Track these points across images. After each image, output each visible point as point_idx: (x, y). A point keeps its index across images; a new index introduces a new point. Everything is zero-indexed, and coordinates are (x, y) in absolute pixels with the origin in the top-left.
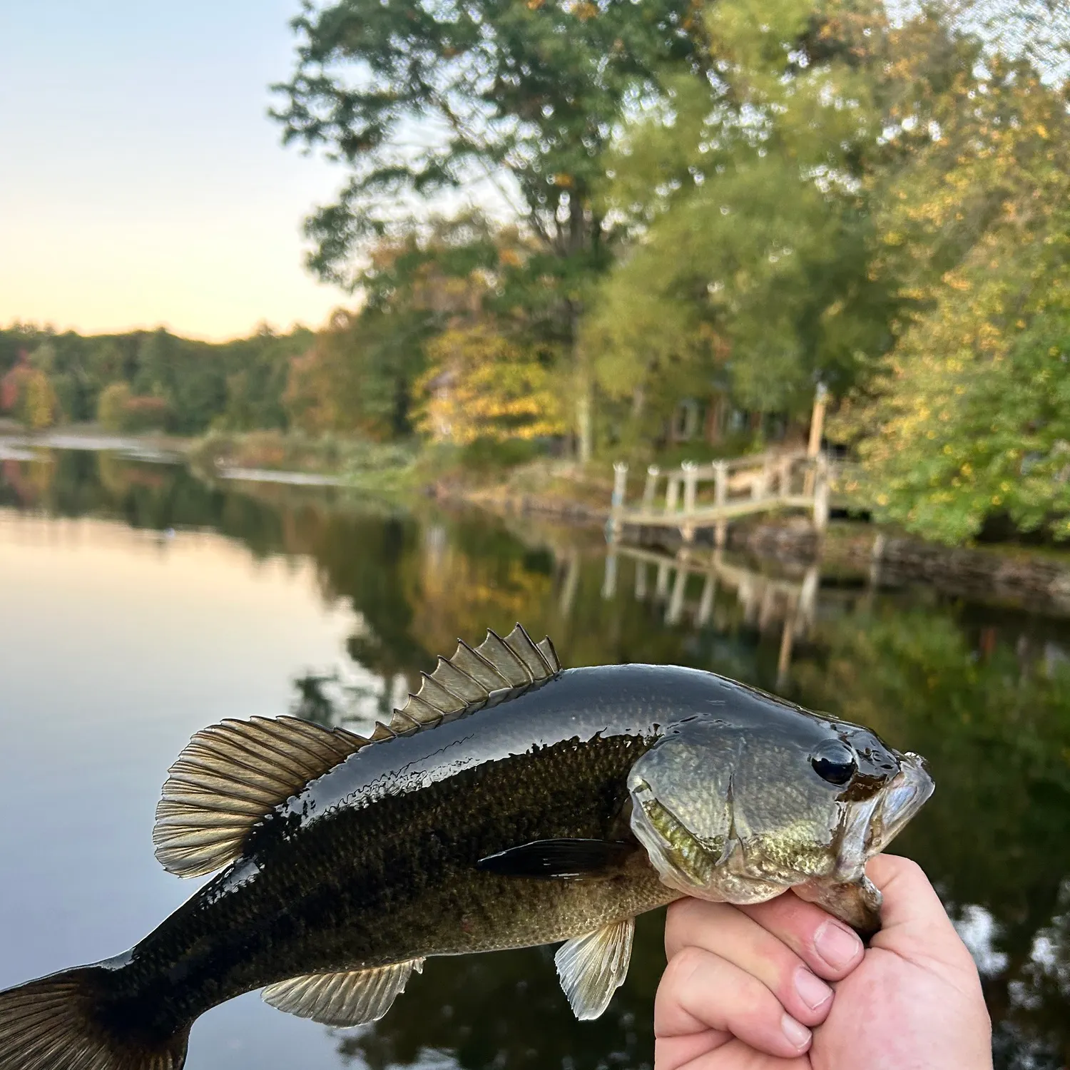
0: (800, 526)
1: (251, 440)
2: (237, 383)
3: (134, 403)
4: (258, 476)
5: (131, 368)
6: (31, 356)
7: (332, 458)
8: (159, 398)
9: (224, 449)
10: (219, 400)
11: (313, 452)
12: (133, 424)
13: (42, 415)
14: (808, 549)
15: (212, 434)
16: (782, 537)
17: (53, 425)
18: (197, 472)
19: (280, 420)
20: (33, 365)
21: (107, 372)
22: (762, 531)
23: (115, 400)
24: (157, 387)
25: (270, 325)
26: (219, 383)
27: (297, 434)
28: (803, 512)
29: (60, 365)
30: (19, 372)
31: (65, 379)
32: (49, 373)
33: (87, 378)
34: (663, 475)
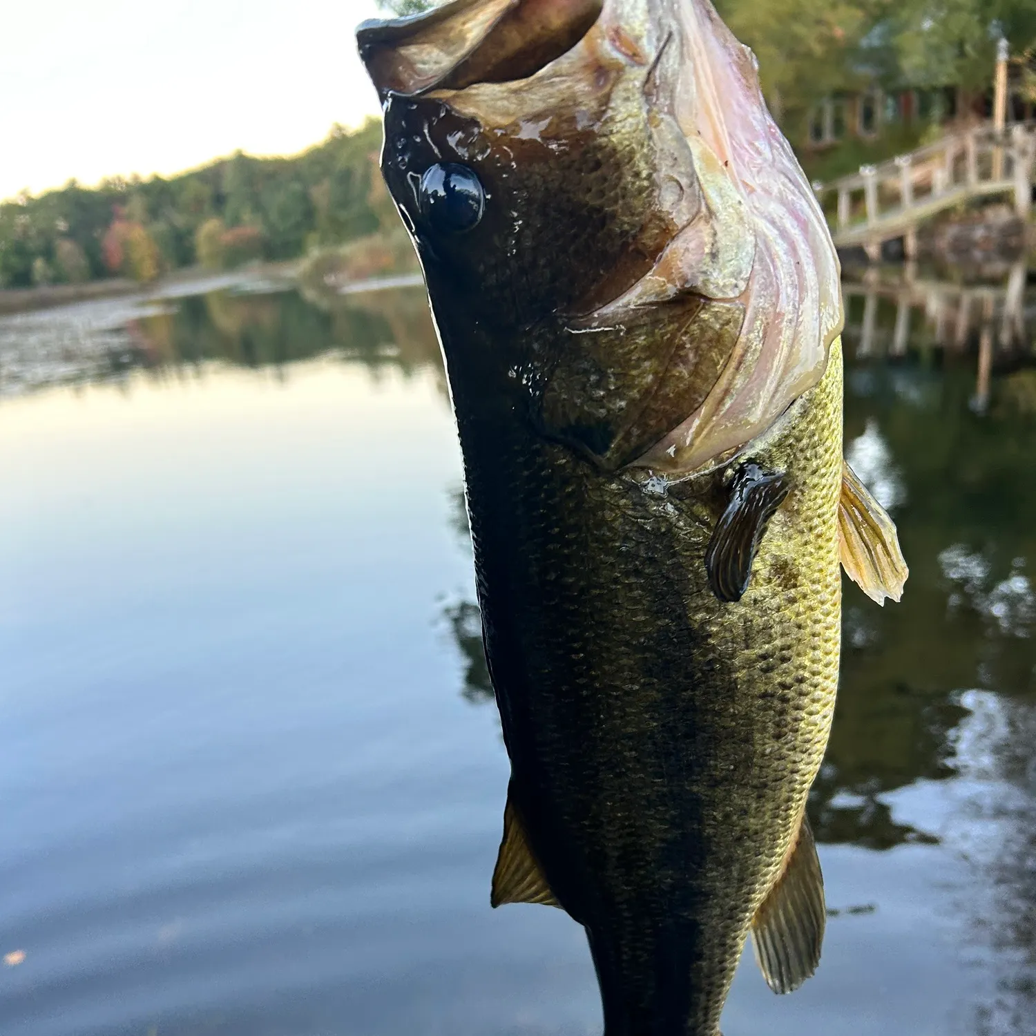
0: (999, 216)
1: (354, 250)
2: (322, 194)
3: (228, 237)
4: (375, 285)
5: (219, 200)
6: (125, 210)
8: (252, 226)
9: (330, 265)
10: (309, 216)
12: (233, 259)
13: (148, 269)
14: (1013, 242)
15: (315, 253)
16: (979, 233)
17: (160, 276)
18: (310, 294)
19: (373, 223)
20: (128, 218)
21: (198, 209)
22: (951, 231)
23: (211, 238)
24: (247, 216)
25: (342, 124)
26: (305, 198)
28: (1002, 198)
29: (154, 212)
30: (118, 228)
31: (160, 226)
32: (145, 224)
33: (180, 220)
34: (829, 189)
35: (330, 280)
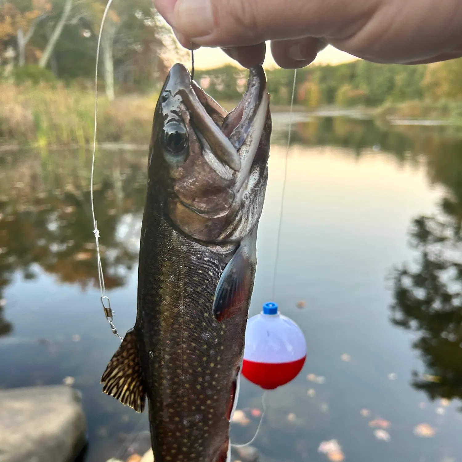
1: (405, 106)
2: (400, 79)
3: (352, 93)
4: (408, 123)
5: (352, 77)
6: (311, 77)
7: (445, 111)
8: (364, 90)
9: (391, 111)
10: (391, 88)
11: (435, 109)
12: (351, 103)
15: (387, 104)
17: (318, 106)
18: (378, 123)
19: (419, 94)
20: (312, 81)
23: (345, 93)
24: (363, 86)
26: (391, 80)
27: (428, 101)
30: (307, 85)
31: (324, 86)
35: (389, 118)
